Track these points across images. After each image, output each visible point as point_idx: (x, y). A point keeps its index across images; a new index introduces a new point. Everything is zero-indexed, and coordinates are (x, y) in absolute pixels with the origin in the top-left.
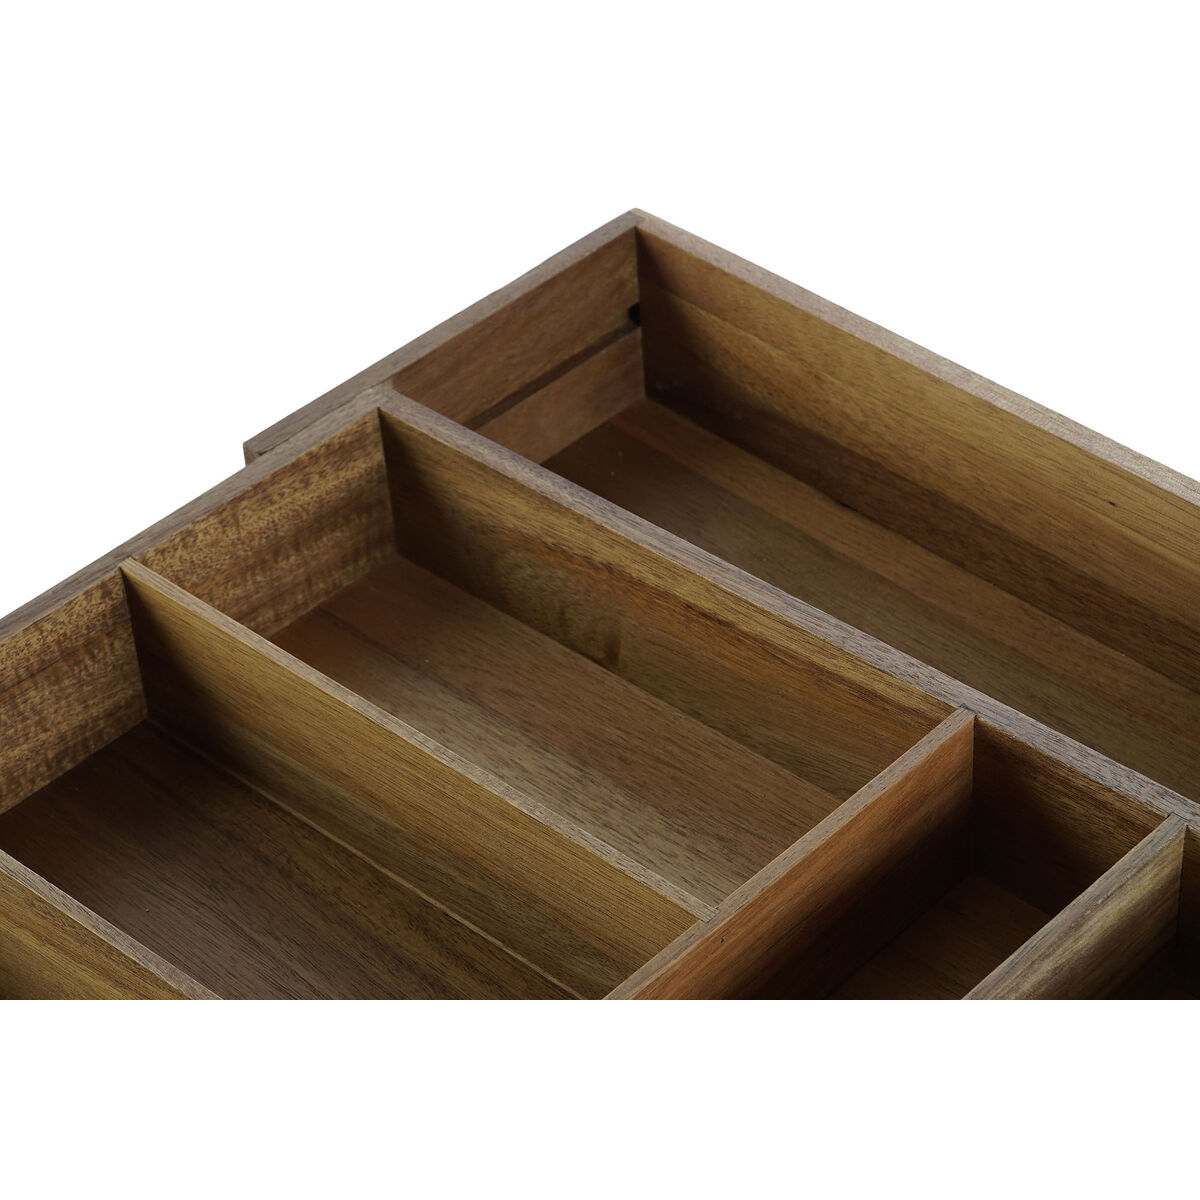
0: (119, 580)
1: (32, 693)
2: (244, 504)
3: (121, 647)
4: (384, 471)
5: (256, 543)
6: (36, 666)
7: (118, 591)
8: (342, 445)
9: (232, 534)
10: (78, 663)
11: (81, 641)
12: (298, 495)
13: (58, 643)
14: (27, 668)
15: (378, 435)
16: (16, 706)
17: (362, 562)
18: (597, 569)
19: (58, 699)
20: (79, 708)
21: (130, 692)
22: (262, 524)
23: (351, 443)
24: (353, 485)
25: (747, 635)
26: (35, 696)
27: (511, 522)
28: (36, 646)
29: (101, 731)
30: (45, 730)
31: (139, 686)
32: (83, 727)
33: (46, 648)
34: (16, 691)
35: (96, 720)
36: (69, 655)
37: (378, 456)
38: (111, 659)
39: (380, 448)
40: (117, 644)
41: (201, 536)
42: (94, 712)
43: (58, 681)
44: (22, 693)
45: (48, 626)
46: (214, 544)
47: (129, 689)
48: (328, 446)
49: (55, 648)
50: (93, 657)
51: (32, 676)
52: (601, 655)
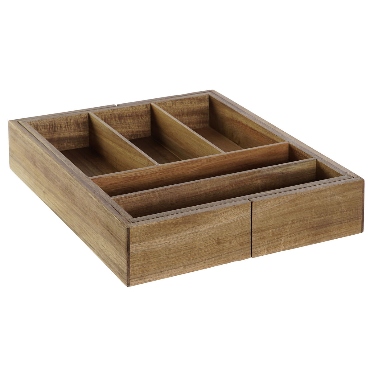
0: (150, 105)
1: (129, 120)
2: (177, 102)
3: (148, 119)
4: (208, 108)
5: (179, 110)
6: (130, 115)
7: (149, 107)
8: (200, 99)
9: (174, 106)
10: (139, 118)
11: (140, 114)
12: (189, 105)
13: (136, 112)
14: (129, 115)
15: (208, 100)
16: (125, 121)
17: (201, 125)
18: (238, 123)
19: (133, 124)
20: (137, 127)
21: (148, 129)
22: (181, 107)
23: (202, 99)
24: (201, 108)
25: (258, 132)
26: (129, 121)
27: (227, 115)
28: (131, 111)
29: (141, 134)
30: (130, 129)
31: (150, 129)
32: (137, 132)
33: (133, 112)
34: (126, 118)
35: (140, 131)
36: (137, 116)
37: (207, 104)
38: (145, 120)
39: (208, 102)
40: (147, 118)
41: (167, 104)
42: (140, 130)
43: (134, 120)
44: (127, 119)
45: (134, 108)
46: (170, 107)
47: (148, 128)
48: (197, 98)
49: (135, 113)
50: (142, 118)
51: (129, 116)
52: (237, 142)
